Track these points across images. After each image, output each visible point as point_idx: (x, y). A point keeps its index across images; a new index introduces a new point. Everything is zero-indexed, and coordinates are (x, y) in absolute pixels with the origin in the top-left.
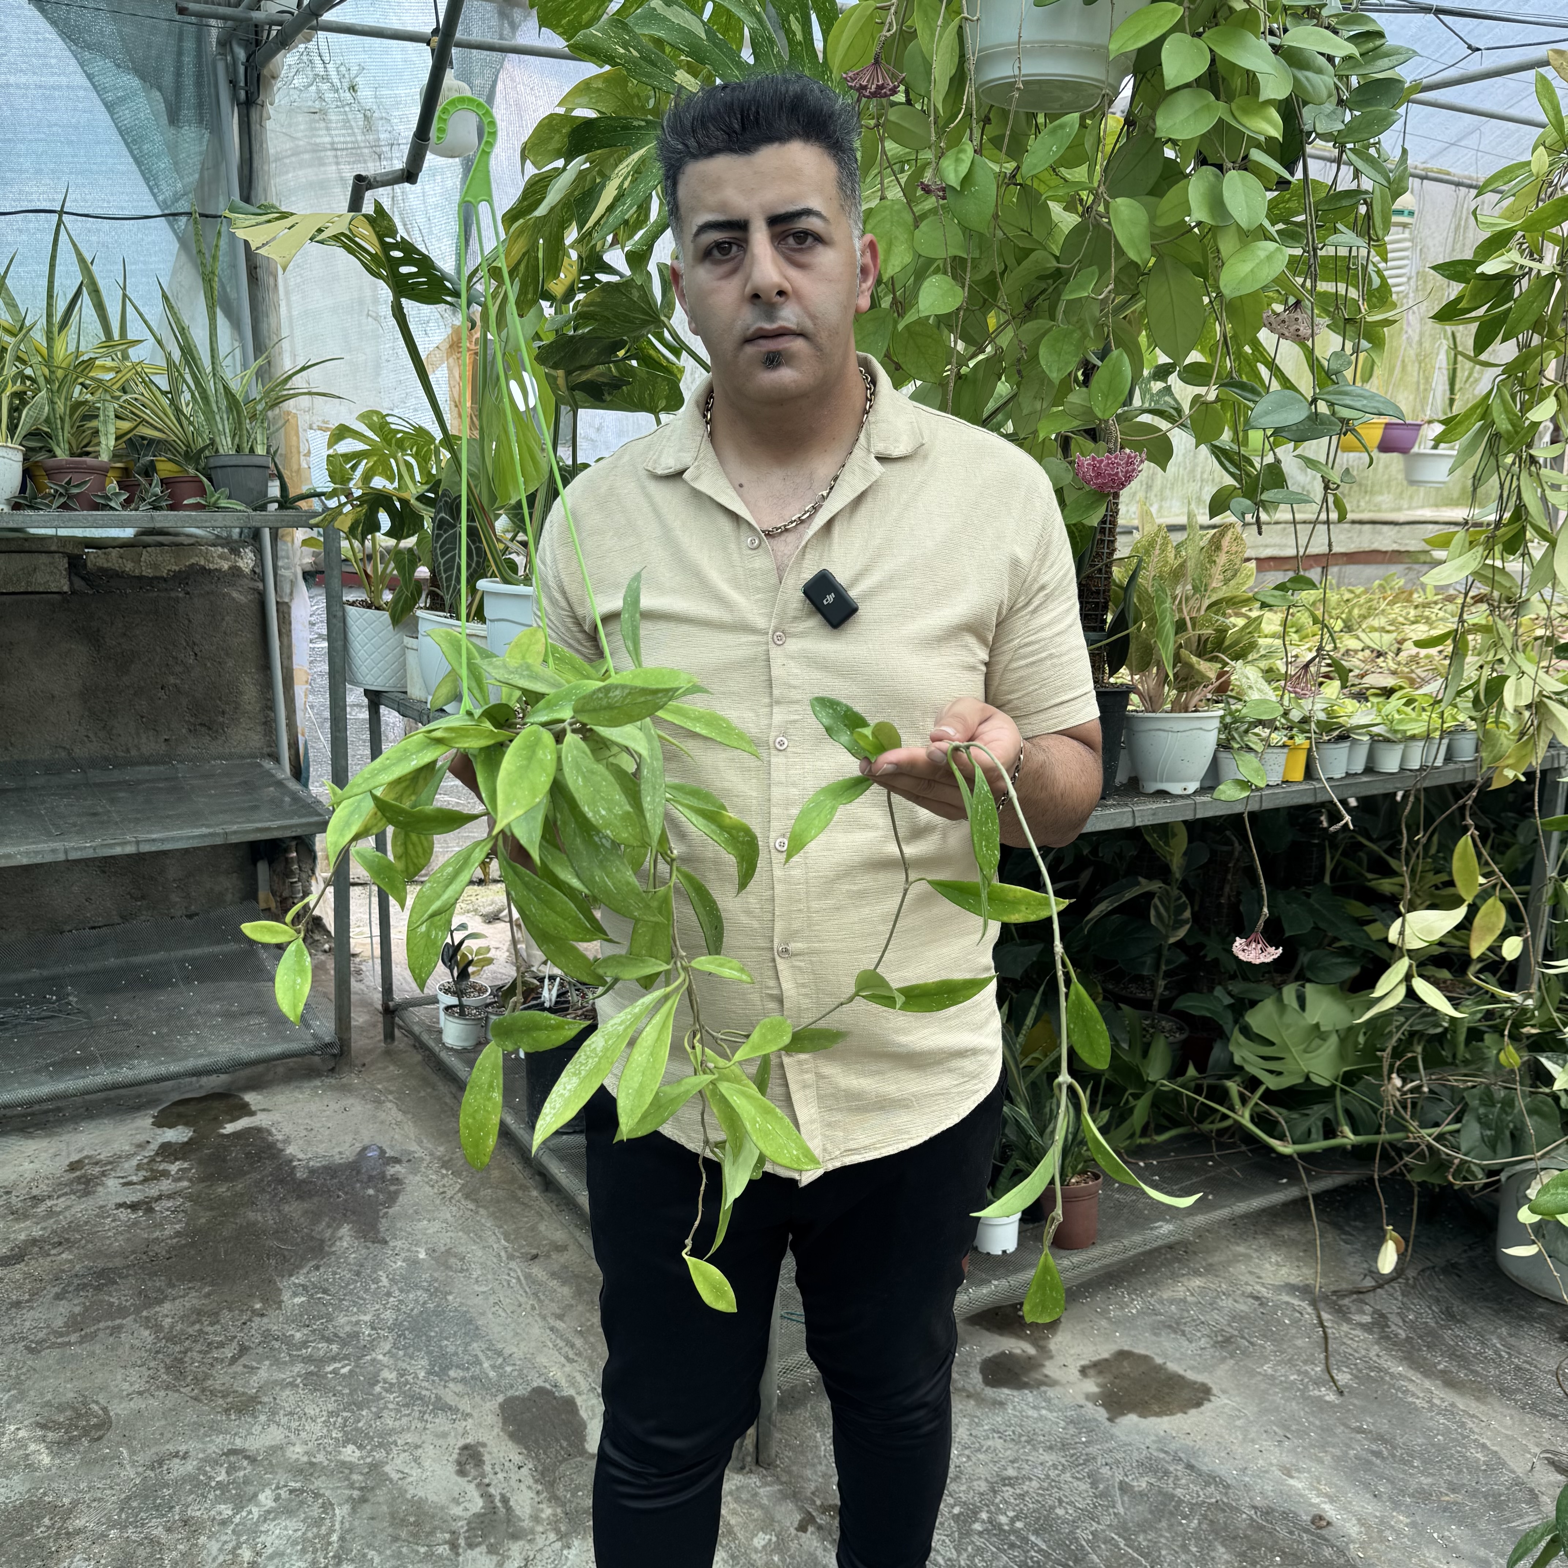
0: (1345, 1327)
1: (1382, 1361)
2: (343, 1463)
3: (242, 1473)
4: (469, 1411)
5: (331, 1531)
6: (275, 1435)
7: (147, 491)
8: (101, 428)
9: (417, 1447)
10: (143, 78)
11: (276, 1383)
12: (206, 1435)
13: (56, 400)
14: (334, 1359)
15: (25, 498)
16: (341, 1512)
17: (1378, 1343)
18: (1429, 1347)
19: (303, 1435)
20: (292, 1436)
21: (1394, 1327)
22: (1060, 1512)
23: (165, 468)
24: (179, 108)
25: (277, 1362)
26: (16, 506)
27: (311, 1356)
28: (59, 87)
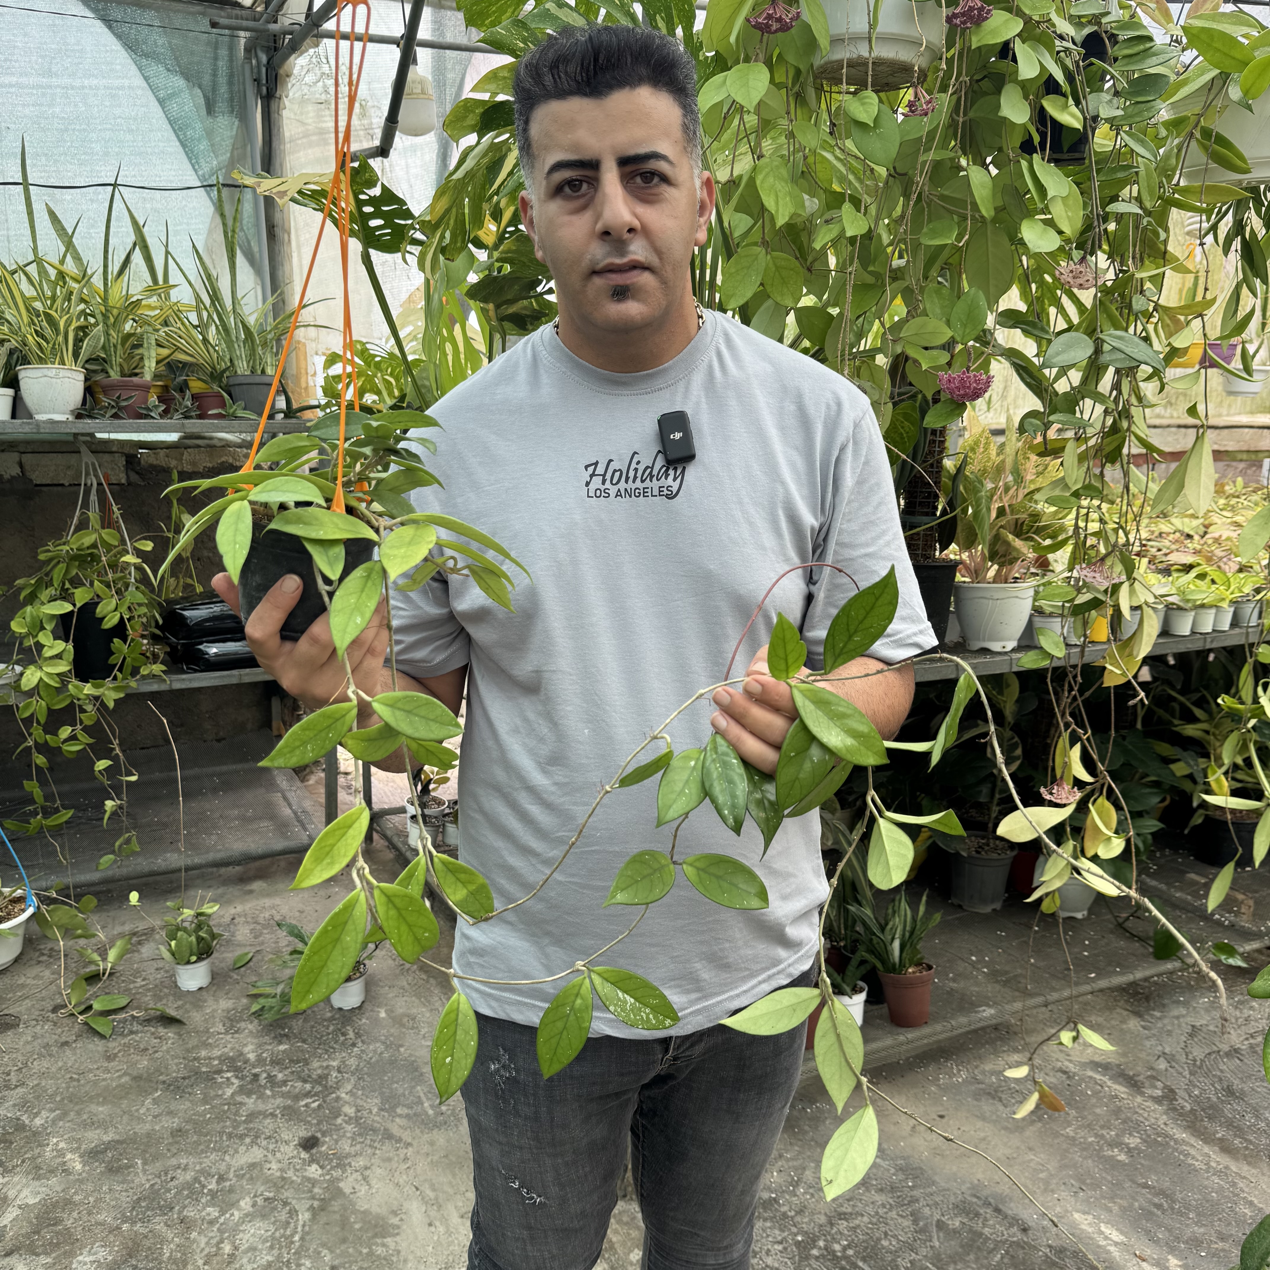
0: (1139, 1099)
1: (1168, 1129)
2: (309, 1179)
3: (227, 1184)
4: (409, 1140)
5: (295, 1232)
6: (256, 1154)
7: (180, 404)
8: (146, 353)
9: (366, 1168)
10: (187, 79)
11: (260, 1113)
12: (202, 1151)
13: (112, 332)
14: (307, 1095)
15: (85, 410)
16: (304, 1216)
17: (1166, 1113)
18: (1210, 1119)
19: (278, 1155)
20: (270, 1155)
21: (1180, 1101)
22: (885, 1243)
23: (196, 386)
24: (215, 102)
25: (261, 1096)
26: (79, 416)
27: (289, 1092)
28: (122, 88)
